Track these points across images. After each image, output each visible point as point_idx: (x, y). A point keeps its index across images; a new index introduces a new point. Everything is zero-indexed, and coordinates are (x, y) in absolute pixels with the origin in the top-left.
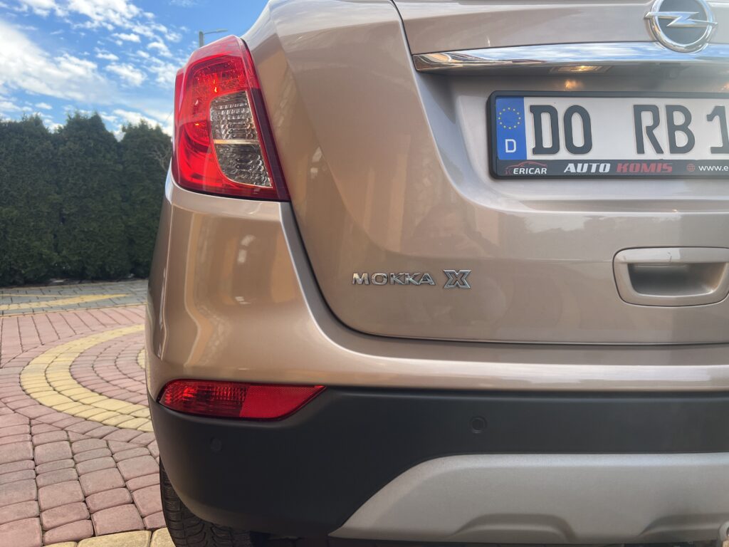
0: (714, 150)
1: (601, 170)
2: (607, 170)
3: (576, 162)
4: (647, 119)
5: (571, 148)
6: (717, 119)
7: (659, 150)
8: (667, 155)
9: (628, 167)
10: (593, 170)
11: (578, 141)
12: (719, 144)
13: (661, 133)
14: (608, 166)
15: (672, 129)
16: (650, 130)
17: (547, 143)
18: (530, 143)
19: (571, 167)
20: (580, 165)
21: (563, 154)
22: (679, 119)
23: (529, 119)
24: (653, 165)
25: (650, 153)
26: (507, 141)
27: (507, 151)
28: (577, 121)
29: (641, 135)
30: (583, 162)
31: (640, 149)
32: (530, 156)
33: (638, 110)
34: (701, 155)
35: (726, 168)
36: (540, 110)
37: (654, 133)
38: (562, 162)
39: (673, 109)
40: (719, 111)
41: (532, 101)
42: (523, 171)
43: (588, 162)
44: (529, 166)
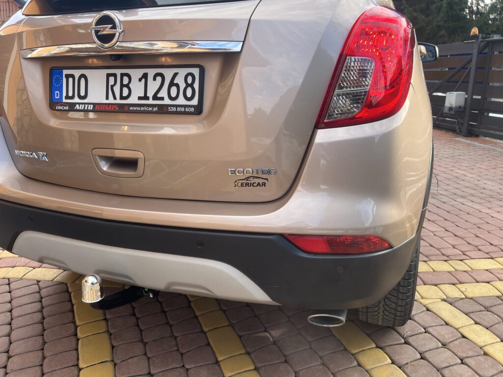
0: (140, 98)
1: (89, 108)
2: (92, 108)
3: (79, 104)
4: (112, 79)
5: (80, 97)
6: (143, 80)
7: (115, 98)
8: (118, 101)
9: (100, 107)
10: (86, 108)
11: (82, 93)
12: (142, 95)
13: (117, 89)
14: (92, 106)
15: (122, 86)
16: (112, 86)
17: (70, 94)
18: (64, 94)
19: (77, 107)
20: (81, 105)
21: (76, 100)
22: (126, 80)
23: (64, 80)
24: (110, 106)
25: (111, 100)
26: (56, 92)
27: (56, 97)
28: (83, 80)
29: (109, 89)
30: (82, 104)
31: (107, 98)
32: (64, 100)
33: (108, 75)
34: (133, 100)
35: (142, 109)
36: (68, 76)
37: (115, 88)
38: (75, 104)
39: (122, 75)
40: (145, 76)
41: (65, 72)
42: (60, 108)
43: (85, 104)
44: (61, 105)
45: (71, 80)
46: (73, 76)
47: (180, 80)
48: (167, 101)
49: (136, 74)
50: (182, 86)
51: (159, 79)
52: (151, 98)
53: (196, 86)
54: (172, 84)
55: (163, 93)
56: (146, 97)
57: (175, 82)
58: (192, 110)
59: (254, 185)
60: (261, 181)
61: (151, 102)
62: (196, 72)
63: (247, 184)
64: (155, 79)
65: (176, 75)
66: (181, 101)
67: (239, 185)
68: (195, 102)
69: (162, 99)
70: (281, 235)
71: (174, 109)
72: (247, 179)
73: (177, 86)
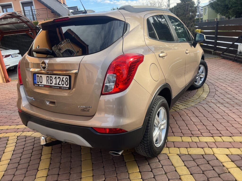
0: (55, 84)
3: (40, 84)
4: (48, 78)
6: (55, 79)
7: (49, 84)
8: (50, 85)
9: (45, 86)
11: (41, 82)
13: (49, 81)
15: (50, 80)
16: (48, 80)
17: (38, 82)
18: (37, 81)
21: (40, 83)
22: (51, 79)
23: (37, 77)
24: (48, 86)
25: (48, 84)
26: (35, 80)
27: (35, 82)
28: (41, 77)
29: (47, 80)
31: (47, 83)
33: (47, 77)
34: (53, 85)
35: (55, 87)
36: (38, 76)
37: (49, 80)
38: (39, 84)
39: (50, 77)
40: (56, 78)
41: (37, 75)
43: (42, 85)
44: (36, 85)
45: (38, 77)
49: (54, 77)
50: (65, 81)
51: (59, 79)
52: (57, 84)
53: (68, 81)
54: (62, 81)
55: (60, 83)
56: (56, 84)
57: (63, 80)
58: (67, 88)
59: (86, 111)
60: (88, 110)
61: (57, 85)
62: (68, 77)
63: (84, 111)
64: (58, 79)
65: (63, 78)
66: (65, 86)
67: (82, 111)
68: (68, 86)
69: (60, 85)
70: (92, 128)
71: (63, 88)
72: (84, 109)
73: (64, 81)
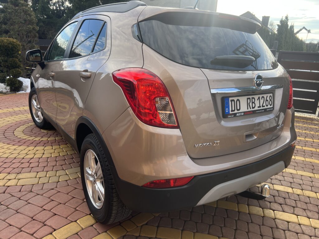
0: (258, 107)
3: (238, 113)
5: (238, 110)
6: (259, 100)
7: (250, 108)
8: (252, 110)
9: (246, 113)
10: (241, 115)
11: (238, 108)
13: (251, 104)
14: (243, 113)
16: (249, 103)
17: (233, 109)
18: (230, 110)
19: (237, 115)
21: (236, 111)
22: (253, 100)
23: (230, 102)
24: (250, 112)
25: (249, 110)
26: (226, 109)
27: (227, 112)
28: (238, 102)
30: (239, 113)
32: (231, 113)
33: (248, 99)
34: (256, 108)
35: (260, 111)
36: (232, 101)
38: (236, 113)
39: (252, 98)
40: (259, 98)
41: (230, 99)
42: (229, 116)
45: (233, 102)
46: (234, 100)
47: (268, 99)
48: (266, 107)
49: (256, 97)
50: (269, 101)
51: (263, 98)
53: (272, 100)
54: (266, 100)
56: (260, 107)
61: (262, 108)
62: (271, 95)
64: (262, 99)
65: (267, 96)
69: (264, 106)
71: (268, 110)
73: (268, 100)
